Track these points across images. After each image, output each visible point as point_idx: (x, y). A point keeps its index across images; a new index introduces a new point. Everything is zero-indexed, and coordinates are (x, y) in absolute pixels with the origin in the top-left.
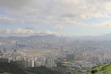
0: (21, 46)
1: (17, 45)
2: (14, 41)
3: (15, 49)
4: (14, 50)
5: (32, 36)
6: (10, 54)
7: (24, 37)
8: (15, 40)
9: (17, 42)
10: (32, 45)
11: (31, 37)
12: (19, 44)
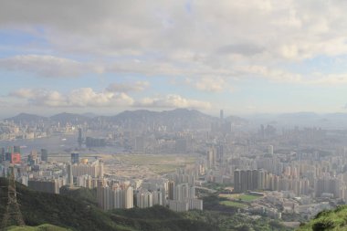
0: (92, 144)
1: (80, 141)
2: (73, 128)
3: (76, 152)
4: (73, 155)
5: (127, 112)
6: (60, 168)
7: (102, 117)
8: (75, 123)
9: (80, 130)
10: (127, 140)
11: (125, 116)
12: (87, 138)
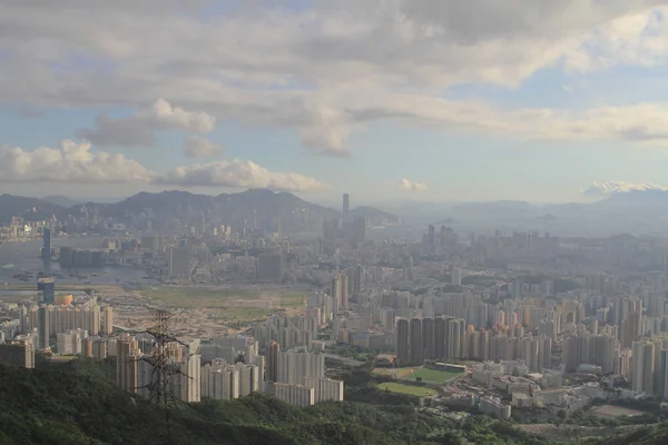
1: (46, 255)
2: (27, 229)
3: (47, 280)
4: (41, 286)
5: (142, 194)
7: (90, 205)
8: (30, 218)
10: (148, 255)
11: (140, 202)
12: (62, 249)
